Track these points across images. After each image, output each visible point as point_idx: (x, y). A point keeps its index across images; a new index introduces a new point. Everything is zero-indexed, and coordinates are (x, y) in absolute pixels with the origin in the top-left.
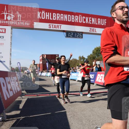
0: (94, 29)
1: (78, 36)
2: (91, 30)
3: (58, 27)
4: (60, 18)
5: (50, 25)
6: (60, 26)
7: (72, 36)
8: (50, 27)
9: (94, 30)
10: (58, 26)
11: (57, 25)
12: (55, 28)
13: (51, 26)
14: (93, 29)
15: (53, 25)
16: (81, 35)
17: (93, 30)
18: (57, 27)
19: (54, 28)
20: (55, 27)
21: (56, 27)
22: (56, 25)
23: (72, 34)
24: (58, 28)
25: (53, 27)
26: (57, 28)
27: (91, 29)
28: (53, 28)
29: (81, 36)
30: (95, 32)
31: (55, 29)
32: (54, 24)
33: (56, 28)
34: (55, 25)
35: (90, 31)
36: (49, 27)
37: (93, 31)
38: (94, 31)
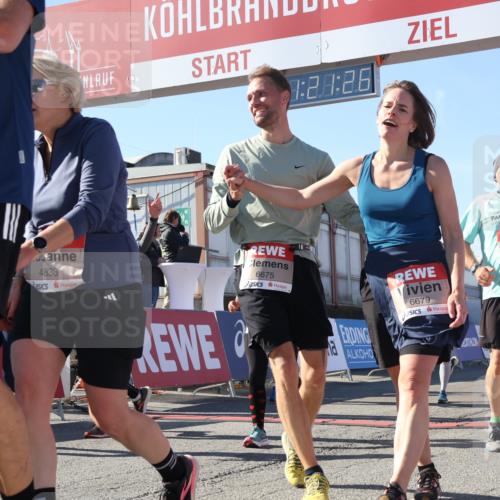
0: (437, 24)
1: (348, 87)
2: (419, 35)
3: (235, 62)
4: (242, 10)
5: (197, 63)
6: (245, 53)
7: (312, 93)
8: (197, 72)
9: (441, 24)
10: (233, 58)
11: (229, 55)
12: (220, 71)
13: (204, 65)
14: (433, 21)
15: (208, 59)
16: (365, 75)
17: (434, 29)
18: (230, 62)
19: (216, 72)
20: (220, 66)
21: (223, 67)
22: (224, 52)
23: (313, 82)
24: (233, 66)
25: (212, 70)
26: (229, 70)
27: (416, 24)
28: (209, 73)
29: (364, 85)
30: (448, 35)
31: (220, 76)
32: (215, 53)
33: (224, 71)
34: (220, 57)
35: (411, 41)
36: (193, 73)
37: (433, 38)
38: (437, 33)
